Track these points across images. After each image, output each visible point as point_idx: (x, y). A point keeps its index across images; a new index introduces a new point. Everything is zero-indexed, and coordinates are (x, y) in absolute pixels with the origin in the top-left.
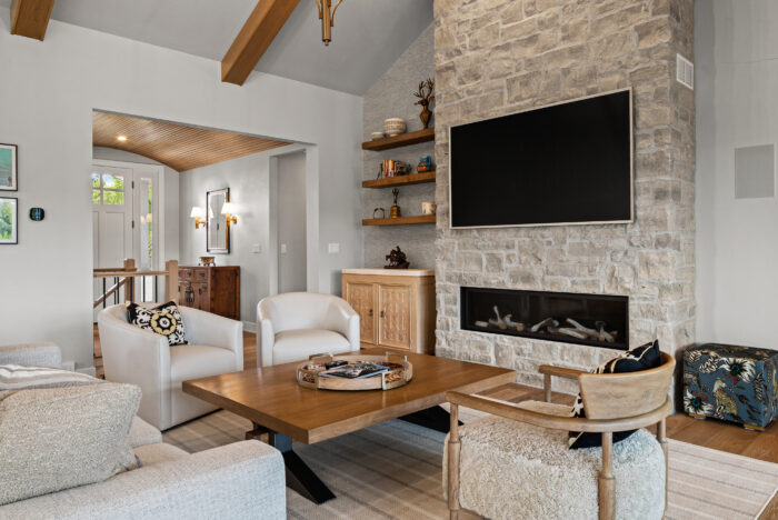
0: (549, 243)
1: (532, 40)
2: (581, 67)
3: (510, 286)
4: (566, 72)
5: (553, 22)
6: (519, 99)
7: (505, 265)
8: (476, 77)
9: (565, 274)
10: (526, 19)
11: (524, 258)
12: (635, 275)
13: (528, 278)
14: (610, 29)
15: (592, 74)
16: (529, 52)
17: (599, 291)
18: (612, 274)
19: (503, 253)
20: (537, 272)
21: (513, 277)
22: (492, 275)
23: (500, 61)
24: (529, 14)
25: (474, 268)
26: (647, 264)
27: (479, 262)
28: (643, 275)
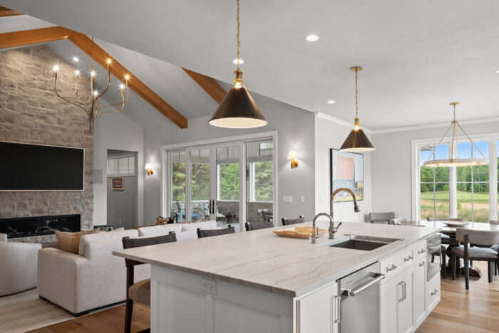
0: (51, 197)
1: (43, 118)
2: (65, 135)
3: (31, 215)
4: (59, 135)
5: (53, 115)
6: (36, 139)
7: (28, 207)
8: (12, 122)
9: (58, 208)
10: (40, 108)
11: (38, 204)
12: (83, 207)
13: (41, 211)
14: (75, 127)
15: (69, 139)
16: (42, 122)
17: (71, 214)
18: (75, 207)
19: (27, 202)
20: (45, 209)
21: (33, 212)
22: (20, 212)
23: (27, 120)
24: (42, 107)
25: (9, 210)
26: (87, 204)
27: (13, 207)
28: (86, 207)
